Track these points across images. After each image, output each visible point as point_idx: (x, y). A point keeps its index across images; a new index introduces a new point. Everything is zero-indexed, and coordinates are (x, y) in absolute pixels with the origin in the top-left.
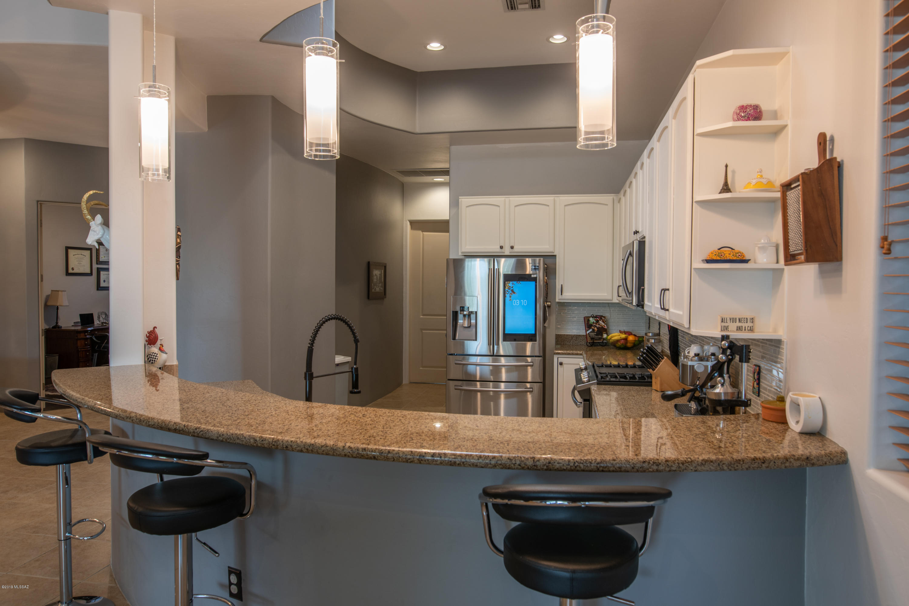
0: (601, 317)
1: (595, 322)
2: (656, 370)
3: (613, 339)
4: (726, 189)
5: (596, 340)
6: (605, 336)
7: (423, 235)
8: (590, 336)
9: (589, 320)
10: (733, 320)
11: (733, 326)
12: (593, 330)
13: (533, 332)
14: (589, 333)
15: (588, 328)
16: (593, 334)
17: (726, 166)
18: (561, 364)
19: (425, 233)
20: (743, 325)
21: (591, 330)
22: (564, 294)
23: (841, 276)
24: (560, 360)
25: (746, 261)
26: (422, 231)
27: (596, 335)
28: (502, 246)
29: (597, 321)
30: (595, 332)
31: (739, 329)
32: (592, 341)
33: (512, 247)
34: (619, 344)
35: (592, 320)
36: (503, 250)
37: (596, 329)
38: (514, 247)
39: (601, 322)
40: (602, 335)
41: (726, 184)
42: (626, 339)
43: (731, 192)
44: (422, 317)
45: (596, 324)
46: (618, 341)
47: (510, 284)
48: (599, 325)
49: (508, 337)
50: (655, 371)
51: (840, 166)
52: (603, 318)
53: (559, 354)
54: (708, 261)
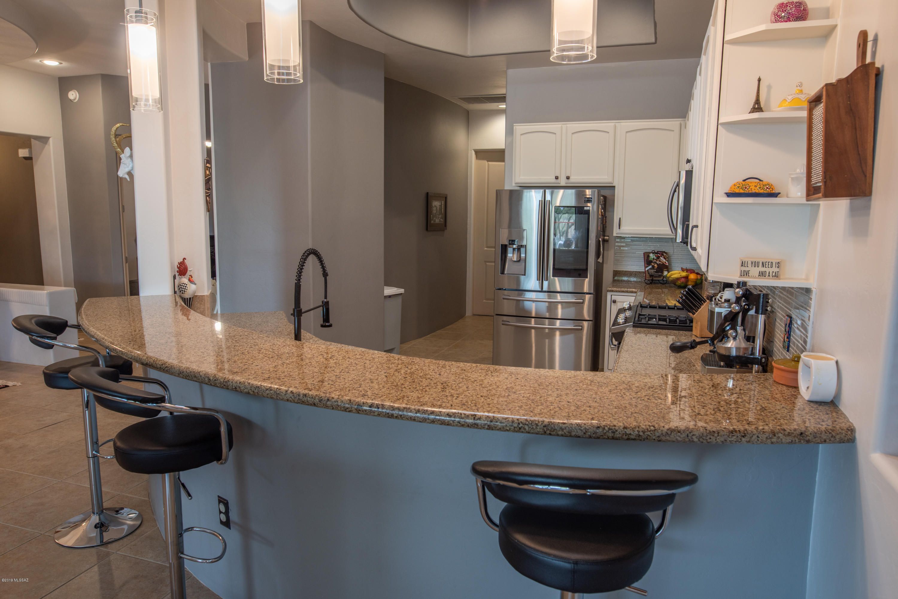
0: (662, 253)
1: (655, 258)
2: (696, 314)
3: (672, 276)
4: (757, 107)
5: (656, 277)
6: (665, 273)
7: (488, 164)
8: (648, 273)
9: (648, 256)
10: (755, 264)
11: (755, 271)
12: (653, 267)
13: (584, 267)
14: (648, 270)
15: (647, 264)
16: (652, 271)
17: (759, 80)
18: (614, 302)
19: (490, 163)
20: (767, 270)
21: (650, 267)
22: (622, 228)
23: (868, 214)
24: (614, 298)
25: (775, 195)
26: (488, 161)
27: (656, 272)
28: (558, 177)
29: (658, 258)
30: (654, 269)
31: (762, 274)
32: (651, 279)
33: (568, 178)
34: (679, 283)
35: (652, 256)
36: (558, 181)
37: (656, 265)
38: (570, 178)
39: (662, 258)
40: (662, 272)
41: (757, 101)
42: (687, 278)
43: (763, 111)
44: (486, 249)
45: (657, 260)
46: (678, 279)
48: (660, 261)
50: (694, 316)
51: (879, 74)
52: (665, 254)
53: (612, 291)
54: (729, 195)
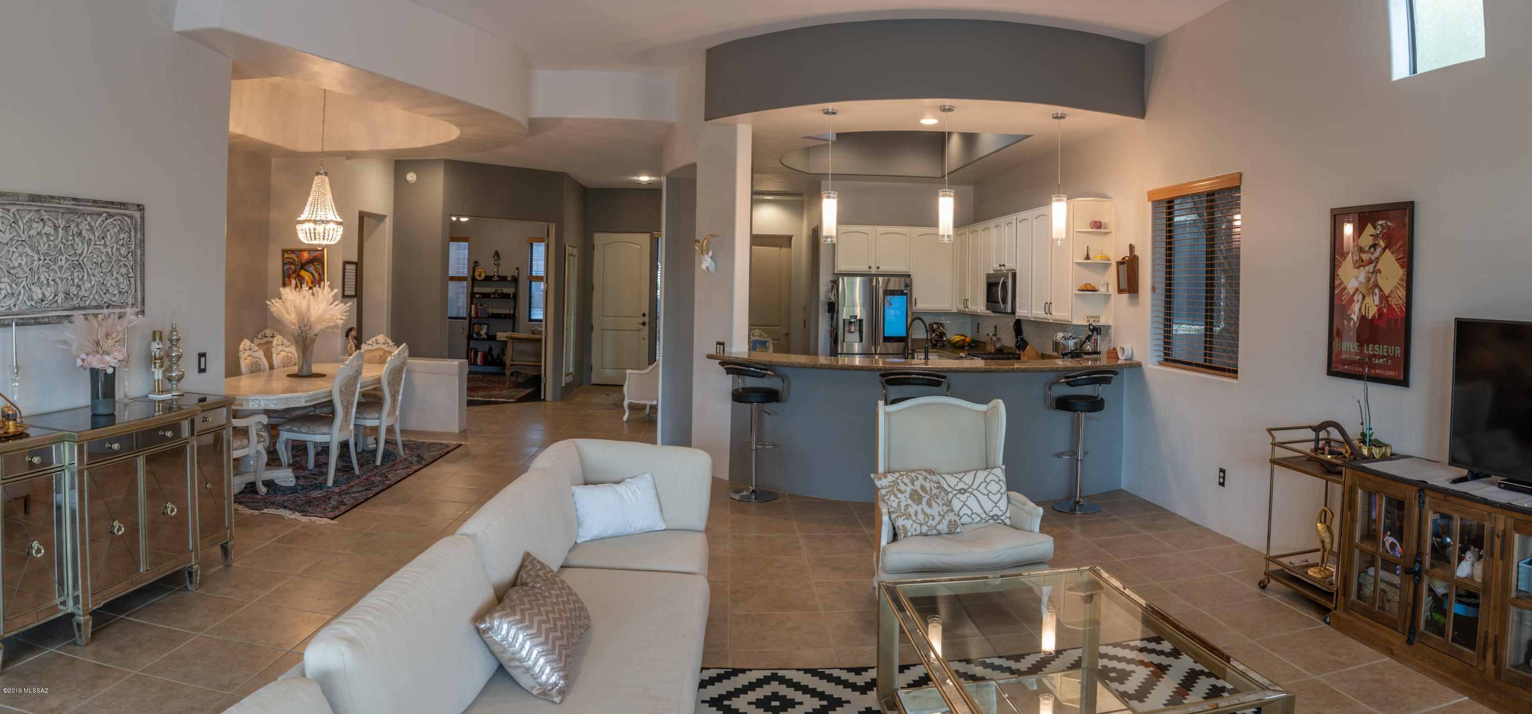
0: (941, 324)
1: (937, 327)
3: (955, 340)
4: (1088, 258)
5: (939, 341)
6: (945, 339)
9: (933, 326)
10: (1092, 317)
11: (1091, 320)
13: (905, 335)
14: (933, 336)
15: (932, 332)
16: (936, 337)
17: (1088, 247)
20: (1096, 319)
21: (935, 334)
22: (917, 305)
23: (1139, 298)
25: (1096, 291)
27: (939, 338)
28: (870, 267)
29: (939, 327)
30: (937, 335)
31: (1094, 321)
32: (936, 343)
33: (878, 268)
34: (957, 345)
35: (935, 326)
36: (870, 270)
37: (937, 333)
38: (880, 268)
39: (941, 328)
40: (942, 338)
41: (1088, 255)
42: (964, 340)
43: (1090, 260)
45: (938, 329)
46: (958, 342)
47: (888, 298)
48: (940, 330)
49: (887, 339)
51: (1138, 258)
53: (919, 352)
54: (1079, 290)
